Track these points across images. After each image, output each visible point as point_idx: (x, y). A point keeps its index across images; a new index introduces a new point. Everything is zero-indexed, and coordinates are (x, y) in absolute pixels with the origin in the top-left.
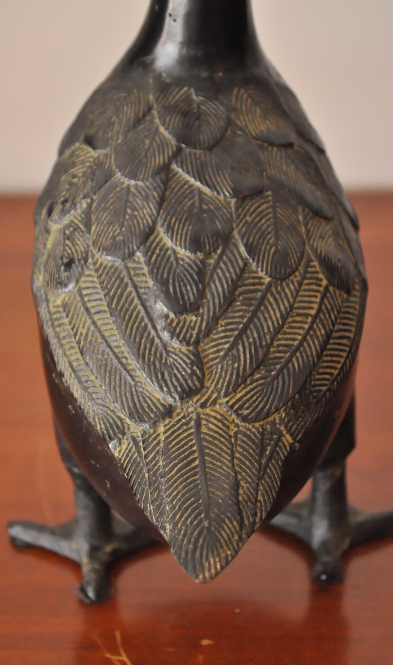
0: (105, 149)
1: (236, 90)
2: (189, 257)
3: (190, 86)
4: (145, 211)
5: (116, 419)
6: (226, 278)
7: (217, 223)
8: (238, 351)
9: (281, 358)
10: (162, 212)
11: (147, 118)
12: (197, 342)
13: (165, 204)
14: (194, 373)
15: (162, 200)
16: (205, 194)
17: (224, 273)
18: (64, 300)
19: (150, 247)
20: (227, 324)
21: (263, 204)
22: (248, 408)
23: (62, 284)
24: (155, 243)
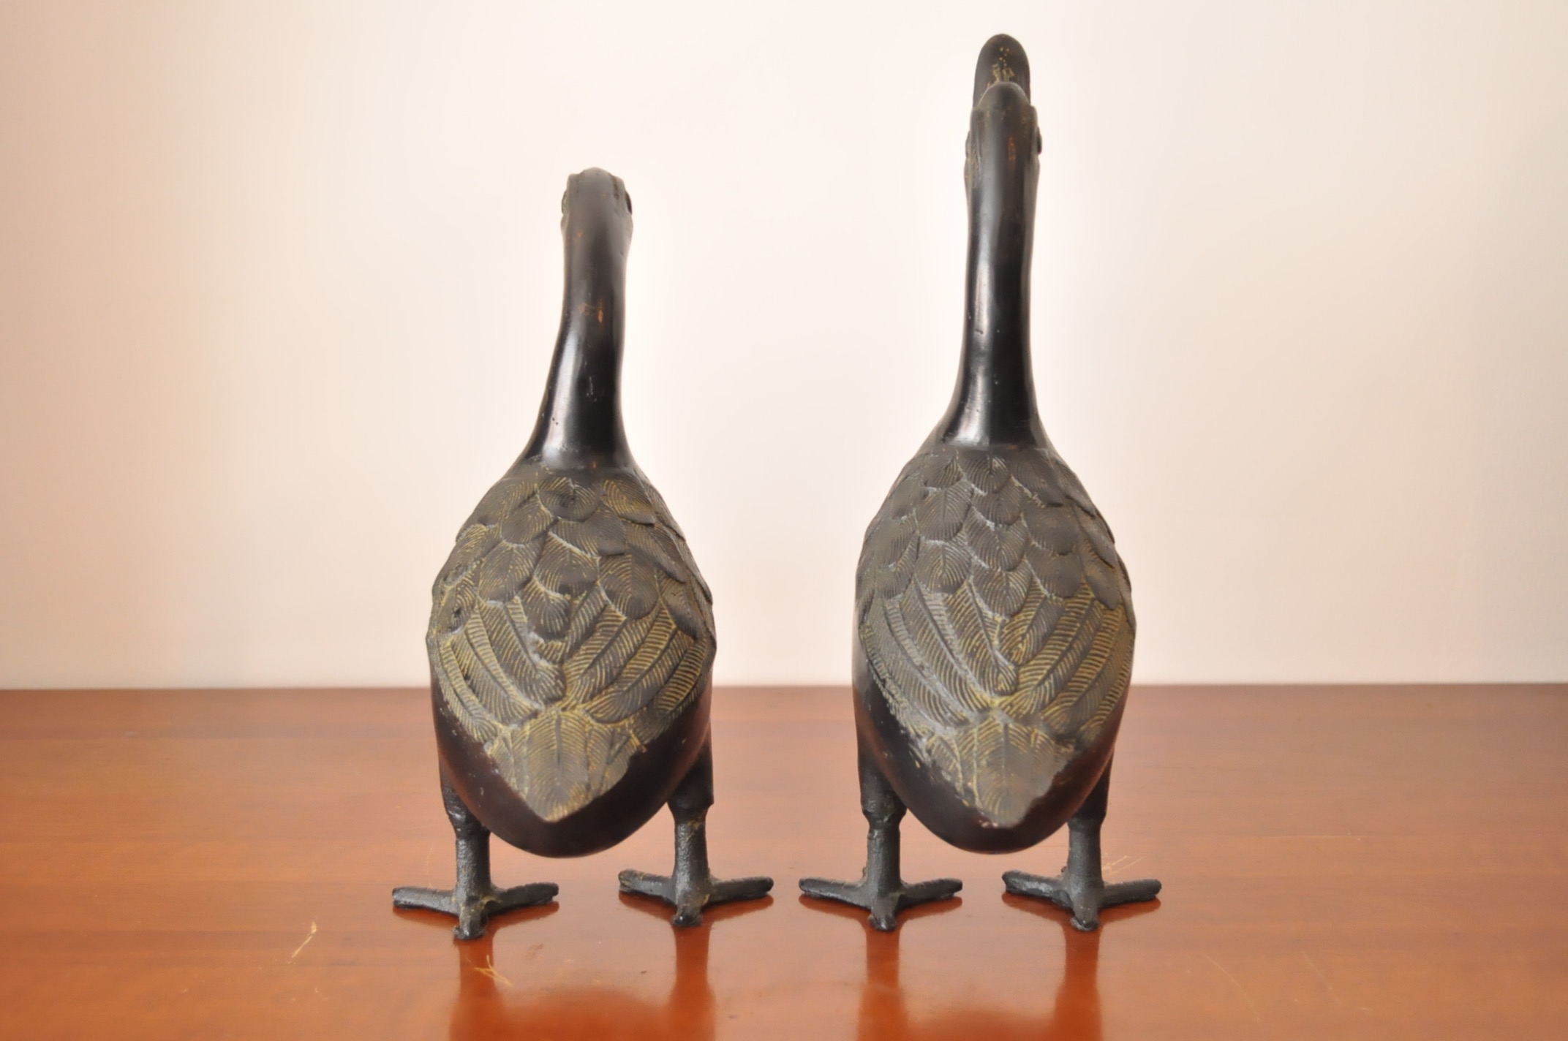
0: (494, 524)
1: (607, 482)
2: (558, 598)
3: (568, 477)
4: (524, 566)
5: (491, 727)
6: (589, 615)
7: (584, 574)
8: (596, 669)
9: (633, 678)
10: (538, 565)
11: (531, 500)
12: (562, 662)
13: (542, 560)
14: (557, 685)
15: (539, 557)
16: (575, 553)
17: (587, 610)
18: (453, 640)
19: (527, 591)
20: (587, 649)
21: (624, 563)
22: (602, 713)
23: (453, 628)
24: (531, 589)
